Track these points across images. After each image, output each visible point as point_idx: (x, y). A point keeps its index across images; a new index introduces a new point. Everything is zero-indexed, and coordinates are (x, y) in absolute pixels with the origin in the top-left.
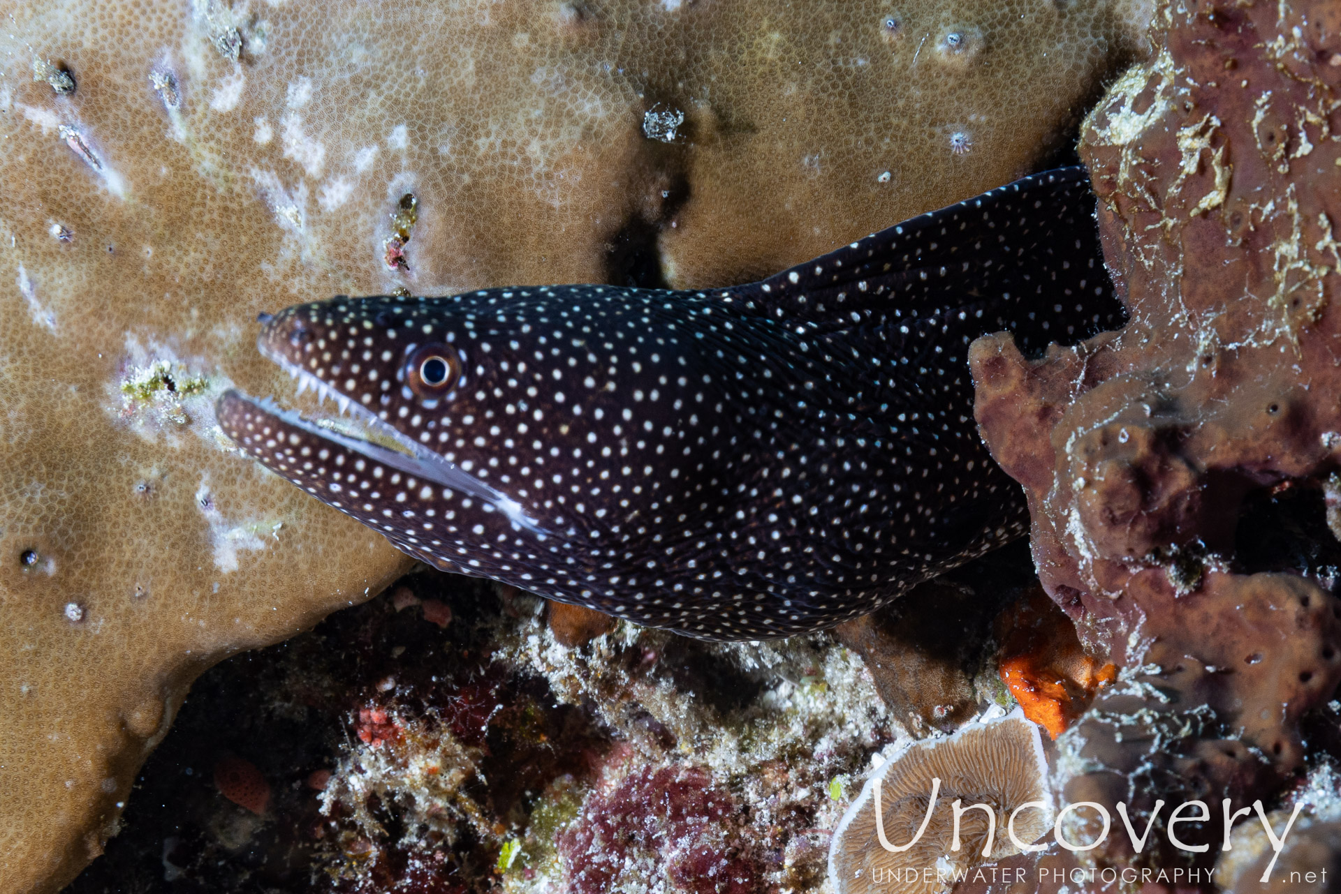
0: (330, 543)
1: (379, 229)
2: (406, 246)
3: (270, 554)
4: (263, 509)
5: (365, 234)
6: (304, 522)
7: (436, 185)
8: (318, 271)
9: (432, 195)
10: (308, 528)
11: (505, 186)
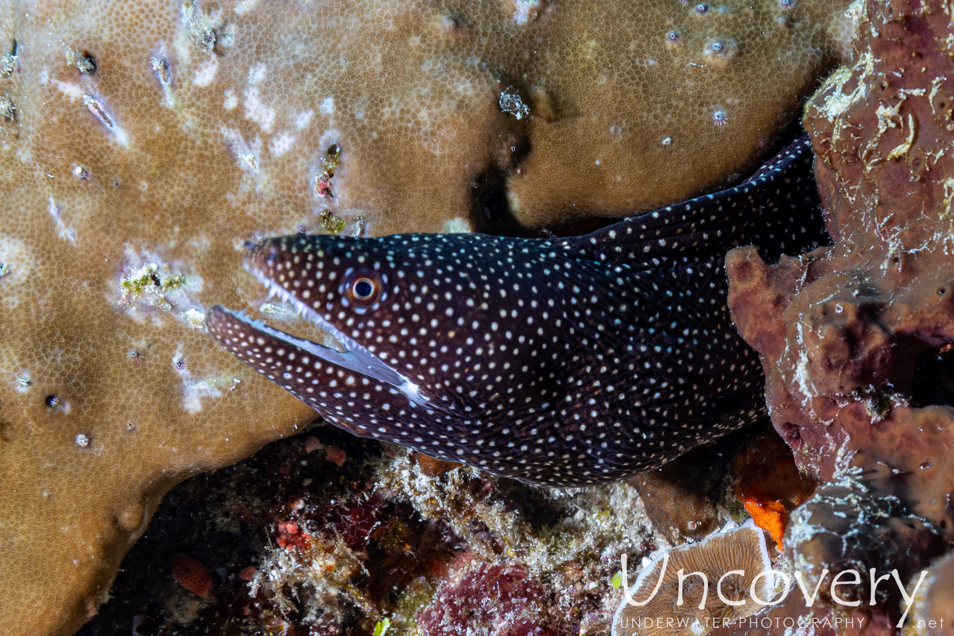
0: (268, 393)
1: (313, 169)
2: (331, 180)
3: (225, 400)
4: (220, 368)
5: (302, 172)
6: (250, 378)
7: (354, 139)
8: (267, 199)
9: (351, 146)
10: (252, 382)
11: (402, 140)
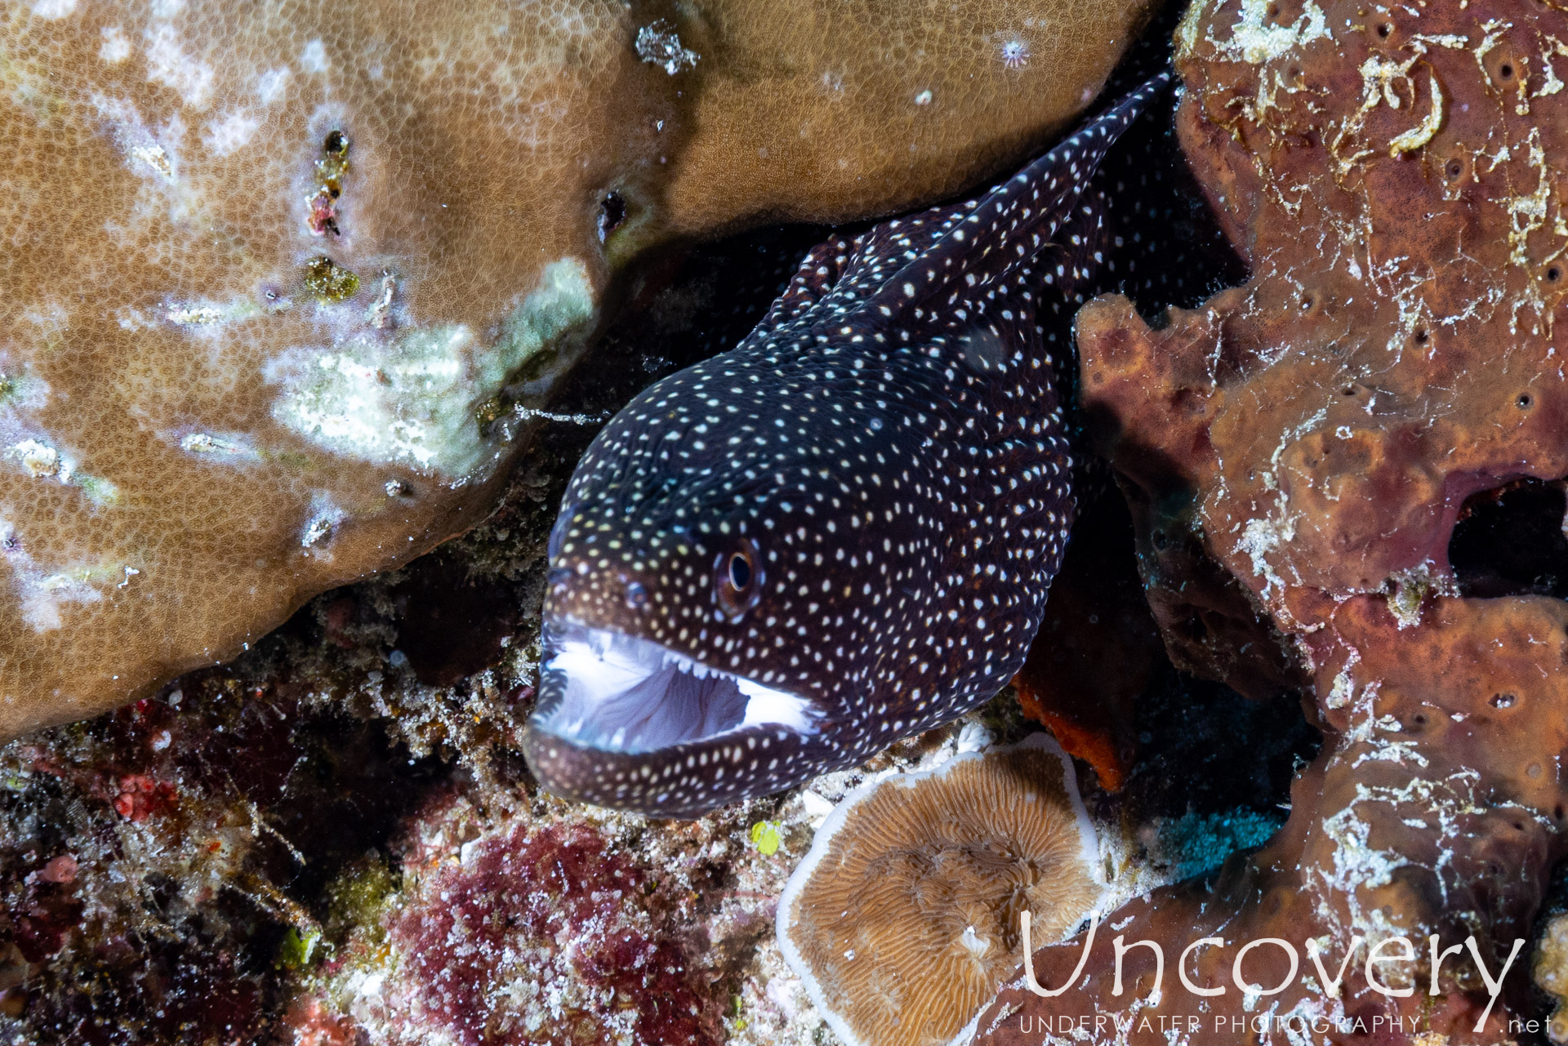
0: (194, 590)
1: (298, 182)
2: (335, 203)
3: (109, 606)
4: (95, 549)
5: (275, 188)
6: (156, 565)
7: (373, 121)
8: (195, 236)
9: (370, 134)
10: (161, 571)
